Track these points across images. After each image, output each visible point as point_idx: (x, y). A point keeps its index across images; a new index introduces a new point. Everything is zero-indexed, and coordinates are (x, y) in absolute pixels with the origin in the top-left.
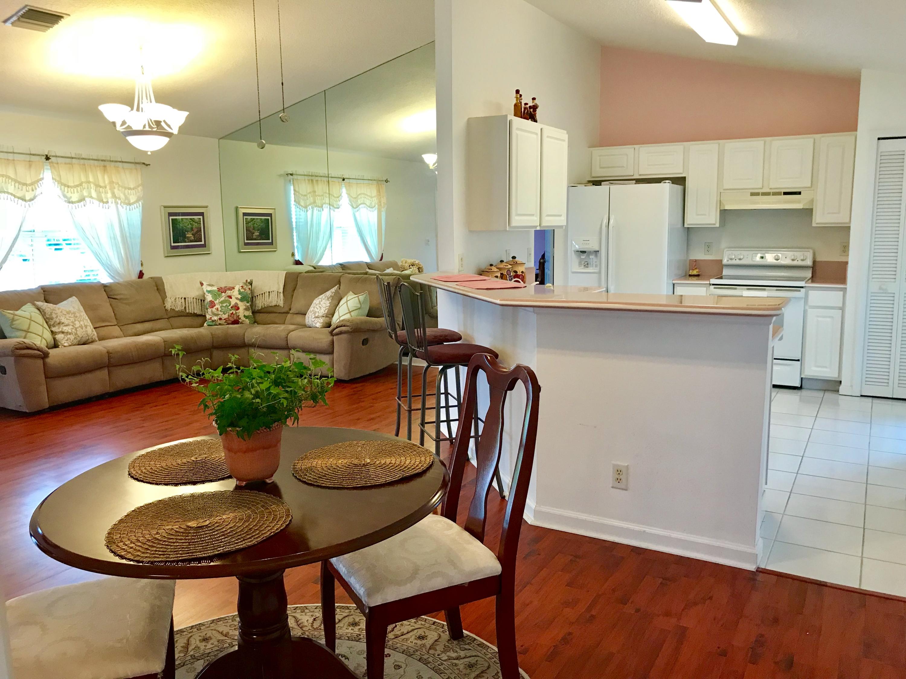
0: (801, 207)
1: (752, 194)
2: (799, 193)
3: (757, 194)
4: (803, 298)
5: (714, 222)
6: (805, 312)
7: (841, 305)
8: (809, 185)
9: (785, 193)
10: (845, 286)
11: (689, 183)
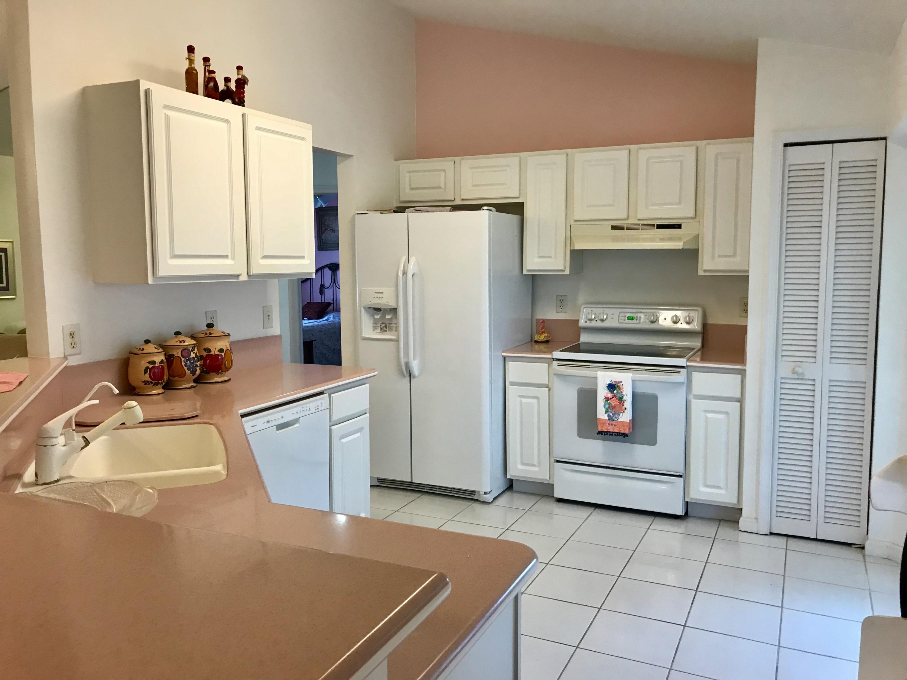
0: (681, 247)
1: (615, 227)
2: (679, 226)
3: (620, 227)
4: (683, 383)
5: (562, 268)
6: (688, 404)
7: (738, 395)
8: (692, 214)
9: (660, 227)
10: (744, 368)
11: (528, 211)
